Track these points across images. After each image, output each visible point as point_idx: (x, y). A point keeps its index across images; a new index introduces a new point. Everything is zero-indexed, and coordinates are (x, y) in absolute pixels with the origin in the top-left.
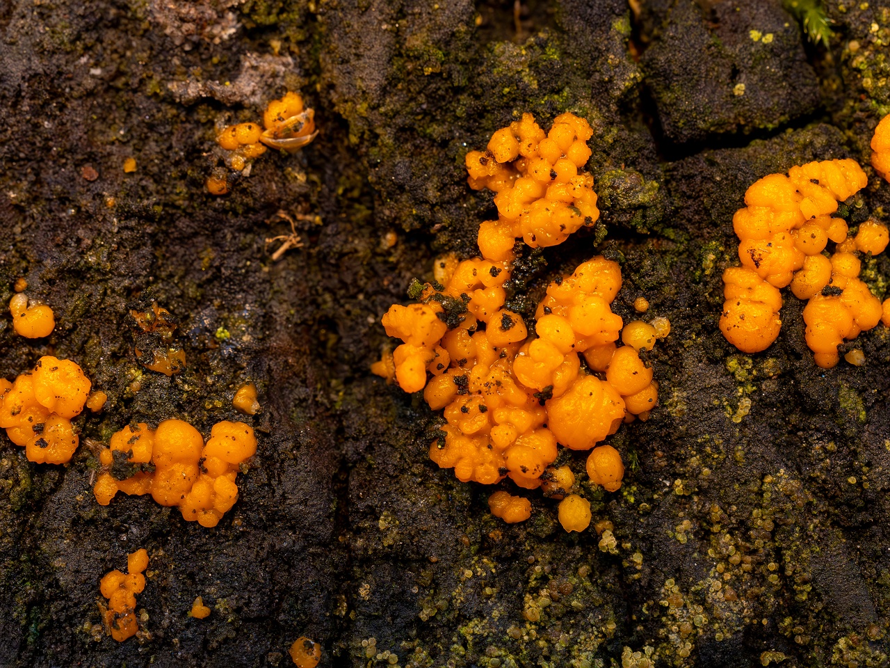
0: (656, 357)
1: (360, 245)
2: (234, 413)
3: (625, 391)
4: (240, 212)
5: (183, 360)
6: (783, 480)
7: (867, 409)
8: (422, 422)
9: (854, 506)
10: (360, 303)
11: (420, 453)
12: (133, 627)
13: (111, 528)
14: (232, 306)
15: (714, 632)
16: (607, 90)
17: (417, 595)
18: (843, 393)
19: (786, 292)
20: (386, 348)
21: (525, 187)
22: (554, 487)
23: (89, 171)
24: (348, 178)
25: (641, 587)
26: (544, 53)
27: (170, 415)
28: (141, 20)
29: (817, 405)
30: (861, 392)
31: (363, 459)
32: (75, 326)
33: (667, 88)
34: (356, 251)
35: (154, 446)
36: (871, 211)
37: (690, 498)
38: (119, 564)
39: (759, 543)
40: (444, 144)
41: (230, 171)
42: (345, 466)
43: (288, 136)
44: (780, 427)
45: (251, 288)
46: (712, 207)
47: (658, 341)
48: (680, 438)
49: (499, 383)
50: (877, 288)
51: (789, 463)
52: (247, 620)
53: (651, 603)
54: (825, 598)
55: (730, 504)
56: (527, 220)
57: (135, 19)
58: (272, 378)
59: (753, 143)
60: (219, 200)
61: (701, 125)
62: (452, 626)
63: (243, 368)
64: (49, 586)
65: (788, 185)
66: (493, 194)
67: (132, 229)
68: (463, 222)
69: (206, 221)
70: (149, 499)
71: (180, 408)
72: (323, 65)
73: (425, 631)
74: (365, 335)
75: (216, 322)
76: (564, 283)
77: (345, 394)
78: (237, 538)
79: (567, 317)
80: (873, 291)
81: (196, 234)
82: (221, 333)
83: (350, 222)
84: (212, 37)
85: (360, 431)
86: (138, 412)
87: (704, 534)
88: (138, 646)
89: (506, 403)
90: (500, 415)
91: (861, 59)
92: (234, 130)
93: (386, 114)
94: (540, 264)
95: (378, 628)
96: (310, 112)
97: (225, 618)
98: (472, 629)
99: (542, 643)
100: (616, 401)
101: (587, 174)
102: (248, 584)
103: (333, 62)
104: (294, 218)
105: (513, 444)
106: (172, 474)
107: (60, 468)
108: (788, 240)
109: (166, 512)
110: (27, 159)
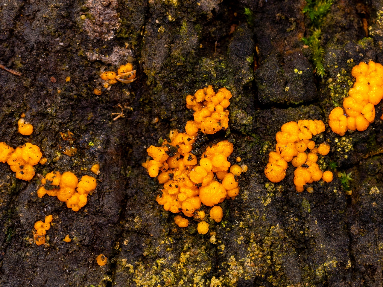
0: (241, 178)
1: (145, 120)
2: (90, 173)
3: (228, 188)
4: (104, 102)
5: (76, 152)
6: (277, 228)
7: (311, 209)
8: (156, 187)
9: (301, 241)
10: (142, 140)
11: (153, 197)
12: (44, 241)
13: (41, 206)
14: (97, 135)
15: (245, 276)
16: (240, 82)
17: (144, 246)
18: (304, 201)
19: (290, 163)
20: (148, 158)
21: (205, 112)
22: (197, 217)
23: (53, 79)
24: (145, 95)
25: (222, 257)
26: (220, 65)
27: (68, 170)
28: (80, 28)
29: (294, 204)
30: (310, 202)
31: (133, 196)
32: (40, 133)
33: (262, 84)
34: (144, 122)
35: (61, 180)
36: (325, 140)
37: (245, 229)
38: (42, 219)
39: (265, 248)
40: (180, 90)
41: (103, 88)
42: (127, 197)
43: (125, 79)
44: (280, 209)
45: (104, 129)
46: (270, 129)
47: (242, 173)
48: (244, 208)
49: (184, 179)
50: (323, 167)
51: (281, 223)
52: (83, 245)
53: (225, 263)
54: (285, 271)
55: (258, 234)
56: (203, 124)
57: (78, 27)
58: (106, 163)
59: (289, 108)
60: (97, 97)
61: (271, 99)
62: (154, 259)
63: (96, 157)
64: (17, 222)
65: (296, 127)
66: (194, 111)
67: (65, 102)
68: (182, 119)
69: (92, 103)
70: (56, 198)
71: (72, 168)
72: (142, 55)
73: (144, 259)
74: (142, 152)
75: (90, 139)
76: (212, 147)
77: (131, 171)
78: (85, 216)
79: (211, 160)
80: (321, 168)
81: (87, 107)
82: (91, 144)
83: (143, 111)
84: (105, 38)
85: (134, 186)
86: (57, 167)
87: (247, 242)
88: (44, 248)
89: (185, 186)
90: (182, 190)
91: (331, 85)
92: (107, 74)
93: (161, 77)
94: (206, 139)
95: (129, 256)
96: (135, 71)
97: (76, 243)
98: (160, 261)
99: (184, 270)
100: (223, 191)
101: (227, 110)
102: (86, 233)
103: (146, 55)
104: (123, 107)
105: (185, 200)
106: (65, 191)
107: (27, 182)
108: (293, 146)
109: (61, 204)
110: (32, 71)
